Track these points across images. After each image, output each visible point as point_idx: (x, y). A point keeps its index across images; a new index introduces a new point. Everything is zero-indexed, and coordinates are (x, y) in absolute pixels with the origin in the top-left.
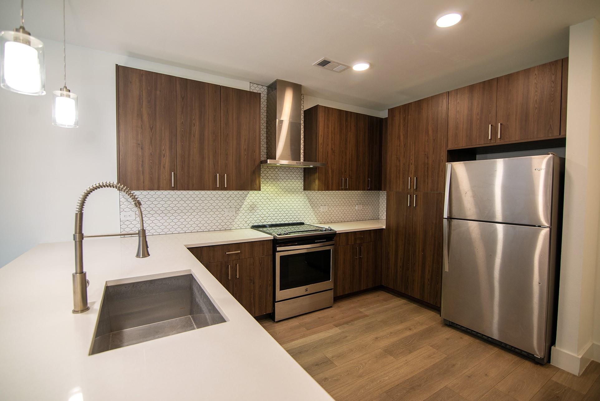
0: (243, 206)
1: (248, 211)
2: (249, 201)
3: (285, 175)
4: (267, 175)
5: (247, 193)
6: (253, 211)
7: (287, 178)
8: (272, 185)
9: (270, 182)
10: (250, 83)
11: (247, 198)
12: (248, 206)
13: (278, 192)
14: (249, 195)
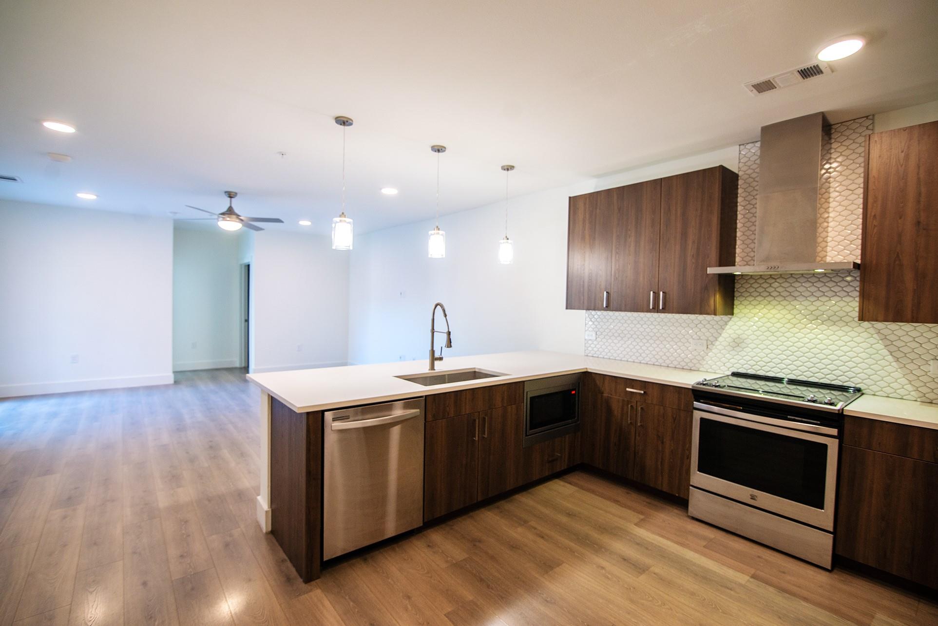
0: (720, 339)
1: (729, 348)
2: (731, 331)
3: (813, 289)
4: (769, 290)
5: (728, 319)
6: (738, 349)
7: (818, 294)
8: (779, 307)
9: (774, 303)
10: (740, 145)
11: (728, 327)
12: (729, 340)
13: (794, 321)
14: (731, 323)
